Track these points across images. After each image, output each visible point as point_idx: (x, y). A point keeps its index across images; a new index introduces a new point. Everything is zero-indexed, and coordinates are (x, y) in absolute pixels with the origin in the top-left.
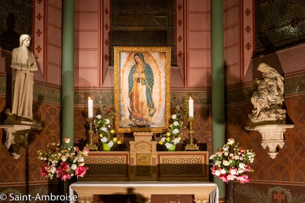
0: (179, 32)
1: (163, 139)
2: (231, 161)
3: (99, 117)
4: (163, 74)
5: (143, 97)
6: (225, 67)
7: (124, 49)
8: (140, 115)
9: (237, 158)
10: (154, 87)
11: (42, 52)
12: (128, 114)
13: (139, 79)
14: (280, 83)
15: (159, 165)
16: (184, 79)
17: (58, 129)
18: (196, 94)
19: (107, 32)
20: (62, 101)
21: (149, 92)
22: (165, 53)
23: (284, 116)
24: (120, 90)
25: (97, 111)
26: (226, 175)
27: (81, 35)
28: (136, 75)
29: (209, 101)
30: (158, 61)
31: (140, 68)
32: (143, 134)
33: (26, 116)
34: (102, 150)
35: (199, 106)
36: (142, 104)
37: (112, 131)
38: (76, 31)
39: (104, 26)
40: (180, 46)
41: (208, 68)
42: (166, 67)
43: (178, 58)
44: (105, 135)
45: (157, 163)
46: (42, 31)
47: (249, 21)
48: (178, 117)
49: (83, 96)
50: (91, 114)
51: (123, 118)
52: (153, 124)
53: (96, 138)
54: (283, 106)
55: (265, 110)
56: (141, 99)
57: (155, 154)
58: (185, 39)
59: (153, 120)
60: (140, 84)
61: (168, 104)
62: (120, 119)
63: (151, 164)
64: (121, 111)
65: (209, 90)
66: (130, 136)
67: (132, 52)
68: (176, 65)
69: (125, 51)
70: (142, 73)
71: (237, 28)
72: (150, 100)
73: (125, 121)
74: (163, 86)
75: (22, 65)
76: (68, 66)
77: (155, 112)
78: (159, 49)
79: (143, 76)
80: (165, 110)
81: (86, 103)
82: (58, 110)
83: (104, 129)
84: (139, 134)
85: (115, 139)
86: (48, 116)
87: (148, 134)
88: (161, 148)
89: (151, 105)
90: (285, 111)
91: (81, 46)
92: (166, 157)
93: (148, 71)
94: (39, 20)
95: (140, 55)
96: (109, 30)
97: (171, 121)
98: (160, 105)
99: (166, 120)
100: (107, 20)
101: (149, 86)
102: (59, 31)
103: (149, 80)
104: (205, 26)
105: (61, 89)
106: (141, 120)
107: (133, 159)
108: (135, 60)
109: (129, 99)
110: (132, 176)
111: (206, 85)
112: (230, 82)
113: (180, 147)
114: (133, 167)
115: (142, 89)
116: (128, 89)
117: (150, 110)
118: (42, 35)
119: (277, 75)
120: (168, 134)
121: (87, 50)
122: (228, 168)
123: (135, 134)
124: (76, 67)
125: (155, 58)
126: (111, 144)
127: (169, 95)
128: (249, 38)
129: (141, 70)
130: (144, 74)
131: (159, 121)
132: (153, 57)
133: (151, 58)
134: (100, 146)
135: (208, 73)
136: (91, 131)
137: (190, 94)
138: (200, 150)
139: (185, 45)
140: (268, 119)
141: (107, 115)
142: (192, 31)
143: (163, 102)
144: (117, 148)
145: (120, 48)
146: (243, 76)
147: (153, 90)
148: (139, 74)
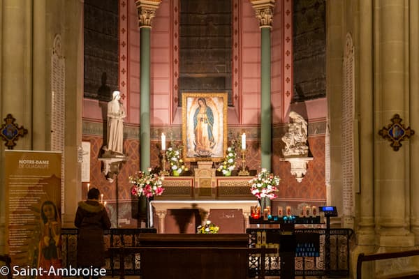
0: (236, 79)
1: (221, 167)
2: (262, 184)
3: (170, 149)
4: (221, 115)
5: (205, 133)
6: (272, 108)
7: (190, 95)
8: (203, 148)
9: (267, 181)
10: (214, 125)
11: (126, 98)
14: (304, 127)
15: (218, 187)
16: (239, 118)
17: (138, 159)
18: (249, 130)
19: (176, 79)
20: (141, 137)
21: (210, 129)
22: (222, 98)
23: (306, 151)
24: (187, 128)
25: (169, 145)
26: (259, 194)
27: (155, 82)
28: (200, 116)
29: (259, 136)
30: (217, 104)
31: (203, 110)
32: (205, 163)
33: (119, 152)
34: (173, 175)
35: (250, 140)
36: (205, 138)
37: (181, 161)
38: (151, 79)
39: (173, 74)
40: (236, 91)
41: (258, 109)
42: (223, 109)
43: (234, 100)
44: (175, 163)
45: (216, 185)
46: (126, 82)
47: (288, 74)
48: (232, 149)
49: (157, 132)
50: (164, 147)
51: (189, 150)
52: (213, 154)
53: (168, 166)
54: (307, 144)
55: (292, 147)
56: (203, 135)
57: (214, 179)
58: (239, 84)
59: (213, 151)
60: (203, 122)
61: (226, 139)
62: (187, 151)
63: (212, 187)
64: (187, 144)
65: (259, 126)
66: (195, 164)
67: (196, 98)
68: (232, 106)
69: (191, 97)
70: (204, 113)
71: (280, 78)
72: (211, 136)
73: (191, 152)
74: (221, 124)
75: (115, 115)
76: (145, 109)
77: (215, 145)
78: (218, 95)
80: (223, 144)
81: (160, 138)
82: (138, 144)
83: (174, 159)
84: (201, 163)
85: (183, 167)
86: (131, 150)
87: (208, 163)
88: (219, 174)
89: (211, 139)
90: (307, 148)
91: (155, 91)
92: (223, 181)
93: (210, 112)
95: (203, 99)
96: (178, 77)
97: (227, 153)
98: (219, 140)
99: (223, 151)
100: (176, 69)
101: (210, 124)
102: (138, 80)
103: (210, 119)
104: (256, 74)
105: (140, 126)
106: (204, 151)
107: (197, 182)
108: (199, 104)
110: (196, 195)
111: (256, 122)
112: (275, 121)
113: (235, 173)
114: (197, 189)
115: (204, 126)
116: (193, 127)
117: (211, 143)
118: (125, 86)
119: (302, 120)
120: (225, 163)
121: (160, 94)
122: (260, 189)
123: (198, 163)
124: (151, 109)
125: (215, 102)
126: (180, 171)
127: (226, 132)
128: (288, 87)
130: (206, 115)
131: (218, 152)
132: (213, 101)
133: (211, 102)
134: (171, 172)
135: (258, 112)
136: (164, 161)
137: (244, 131)
138: (250, 175)
139: (240, 90)
140: (293, 154)
141: (177, 147)
142: (246, 78)
143: (221, 138)
144: (184, 174)
145: (187, 94)
146: (283, 117)
147: (214, 127)
148: (202, 115)
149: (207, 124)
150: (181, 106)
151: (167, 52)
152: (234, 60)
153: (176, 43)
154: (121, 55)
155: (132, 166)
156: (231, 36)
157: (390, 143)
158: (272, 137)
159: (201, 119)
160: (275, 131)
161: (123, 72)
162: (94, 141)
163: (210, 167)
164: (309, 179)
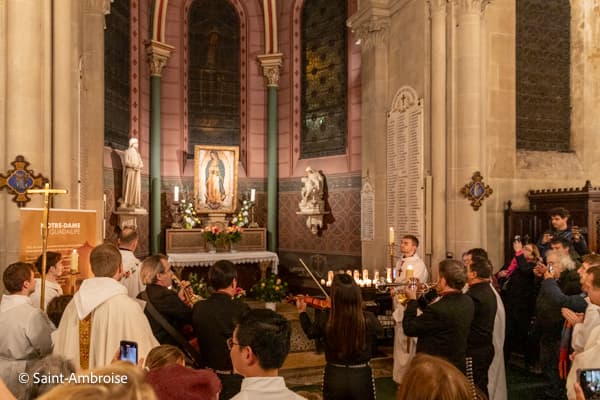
0: (243, 135)
1: (236, 219)
3: (184, 201)
4: (232, 169)
5: (217, 186)
7: (203, 147)
8: (214, 200)
10: (225, 177)
12: (204, 199)
16: (247, 172)
18: (255, 183)
19: (186, 131)
21: (221, 182)
22: (234, 151)
24: (198, 180)
25: (181, 197)
27: (165, 133)
28: (211, 169)
30: (229, 157)
31: (215, 163)
32: (217, 215)
34: (185, 227)
35: (259, 194)
36: (216, 191)
37: (194, 213)
38: (162, 129)
39: (182, 126)
40: (243, 144)
41: (263, 164)
42: (234, 162)
44: (189, 216)
46: (137, 130)
47: (297, 131)
50: (176, 199)
51: (200, 202)
52: (224, 207)
56: (215, 187)
58: (247, 139)
60: (215, 175)
62: (198, 203)
64: (199, 196)
66: (207, 216)
69: (204, 149)
70: (216, 166)
71: (288, 135)
72: (222, 188)
73: (202, 205)
74: (232, 177)
77: (225, 197)
78: (230, 148)
79: (217, 169)
80: (234, 196)
83: (188, 211)
85: (196, 219)
87: (221, 215)
89: (222, 192)
91: (166, 141)
93: (221, 166)
96: (187, 129)
98: (229, 192)
100: (186, 122)
101: (221, 177)
103: (222, 172)
106: (215, 203)
108: (211, 157)
111: (263, 176)
115: (216, 179)
116: (205, 179)
117: (221, 196)
120: (240, 215)
123: (210, 215)
124: (162, 160)
125: (227, 155)
126: (193, 223)
127: (236, 185)
128: (297, 143)
131: (228, 205)
132: (225, 155)
133: (223, 155)
136: (176, 212)
139: (247, 145)
142: (253, 134)
143: (231, 191)
144: (197, 226)
145: (200, 147)
146: (292, 173)
147: (224, 181)
148: (214, 167)
149: (218, 177)
150: (193, 158)
151: (178, 103)
152: (242, 117)
153: (186, 95)
154: (133, 102)
156: (238, 94)
157: (470, 202)
158: (278, 190)
159: (213, 172)
161: (135, 119)
162: (110, 193)
163: (222, 220)
164: (324, 232)
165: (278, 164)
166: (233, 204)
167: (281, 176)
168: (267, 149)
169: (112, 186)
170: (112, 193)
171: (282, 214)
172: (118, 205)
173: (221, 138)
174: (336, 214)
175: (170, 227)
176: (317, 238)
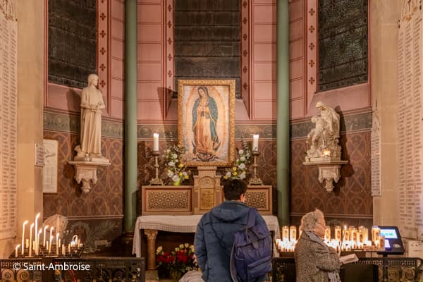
0: (245, 64)
4: (227, 108)
5: (207, 131)
7: (188, 82)
8: (205, 149)
10: (218, 120)
11: (106, 86)
12: (192, 148)
13: (203, 112)
16: (250, 112)
19: (170, 63)
21: (213, 126)
22: (229, 86)
24: (183, 125)
28: (200, 109)
30: (222, 94)
31: (204, 102)
32: (207, 168)
35: (264, 140)
36: (206, 138)
38: (139, 62)
39: (167, 57)
40: (244, 76)
41: (273, 101)
42: (230, 100)
43: (243, 90)
46: (106, 65)
47: (312, 55)
49: (146, 130)
51: (187, 152)
52: (217, 158)
56: (205, 134)
57: (218, 188)
58: (249, 70)
59: (217, 154)
60: (204, 117)
61: (232, 138)
62: (184, 153)
63: (215, 199)
64: (184, 144)
65: (274, 122)
66: (194, 169)
67: (196, 85)
68: (241, 98)
69: (189, 85)
70: (206, 106)
71: (301, 61)
72: (214, 134)
73: (189, 155)
74: (227, 119)
77: (219, 146)
78: (224, 82)
79: (207, 109)
80: (229, 144)
81: (151, 137)
82: (121, 144)
83: (172, 164)
84: (203, 168)
87: (211, 168)
89: (215, 139)
93: (212, 104)
94: (103, 54)
96: (172, 61)
98: (224, 139)
100: (170, 50)
101: (213, 120)
103: (213, 114)
105: (125, 122)
106: (205, 154)
107: (197, 193)
108: (199, 93)
109: (193, 133)
111: (271, 117)
115: (206, 122)
116: (192, 123)
117: (214, 144)
118: (105, 70)
120: (234, 169)
121: (150, 81)
123: (199, 168)
125: (219, 92)
129: (205, 103)
130: (208, 108)
131: (223, 155)
132: (217, 91)
133: (215, 91)
135: (273, 105)
136: (157, 166)
138: (264, 184)
139: (250, 77)
142: (257, 62)
143: (227, 136)
144: (184, 182)
145: (185, 82)
146: (306, 111)
147: (217, 124)
148: (203, 107)
149: (209, 120)
150: (177, 97)
151: (159, 28)
152: (243, 40)
153: (170, 18)
154: (100, 31)
155: (114, 172)
156: (238, 11)
158: (290, 135)
159: (202, 114)
160: (295, 128)
161: (103, 52)
162: (63, 139)
163: (213, 174)
164: (342, 189)
165: (290, 100)
166: (229, 154)
167: (294, 116)
168: (275, 81)
169: (68, 131)
170: (67, 140)
171: (296, 167)
172: (75, 153)
173: (216, 69)
174: (355, 163)
175: (147, 183)
176: (334, 196)
